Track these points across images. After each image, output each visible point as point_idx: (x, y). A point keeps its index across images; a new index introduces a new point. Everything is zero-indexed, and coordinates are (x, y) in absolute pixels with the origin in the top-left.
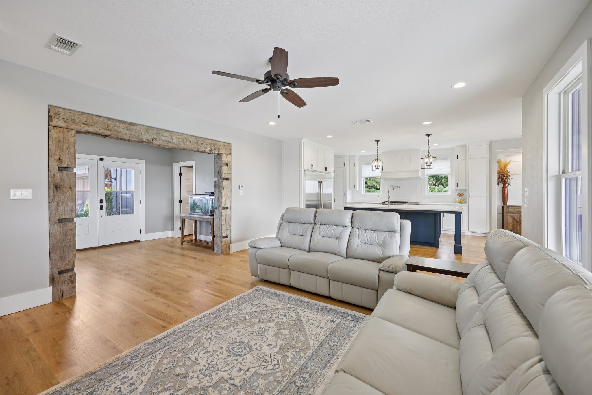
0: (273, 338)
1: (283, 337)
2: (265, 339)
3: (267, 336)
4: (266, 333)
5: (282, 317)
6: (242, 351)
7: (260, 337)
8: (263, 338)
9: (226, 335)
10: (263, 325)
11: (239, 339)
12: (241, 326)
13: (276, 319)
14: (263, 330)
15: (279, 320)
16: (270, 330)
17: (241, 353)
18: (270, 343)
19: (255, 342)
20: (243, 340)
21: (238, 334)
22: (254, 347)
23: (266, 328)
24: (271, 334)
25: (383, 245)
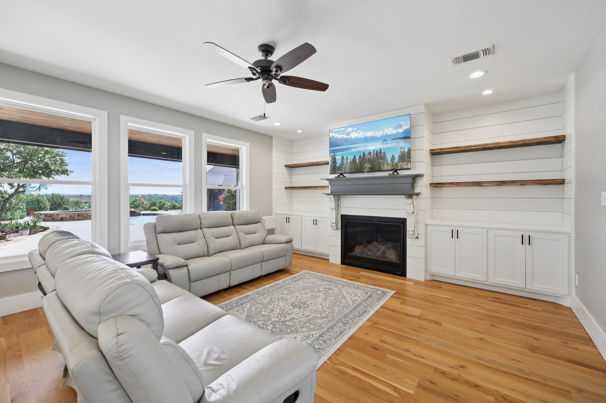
0: (275, 309)
1: (267, 310)
2: (282, 309)
3: (280, 311)
4: (280, 313)
5: (263, 326)
6: (298, 304)
7: (285, 310)
8: (283, 310)
9: (312, 313)
10: (283, 319)
11: (302, 310)
12: (303, 319)
13: (269, 324)
14: (282, 315)
15: (266, 323)
16: (277, 315)
17: (298, 303)
18: (278, 307)
19: (289, 308)
20: (298, 309)
21: (303, 313)
22: (289, 305)
23: (280, 317)
24: (277, 312)
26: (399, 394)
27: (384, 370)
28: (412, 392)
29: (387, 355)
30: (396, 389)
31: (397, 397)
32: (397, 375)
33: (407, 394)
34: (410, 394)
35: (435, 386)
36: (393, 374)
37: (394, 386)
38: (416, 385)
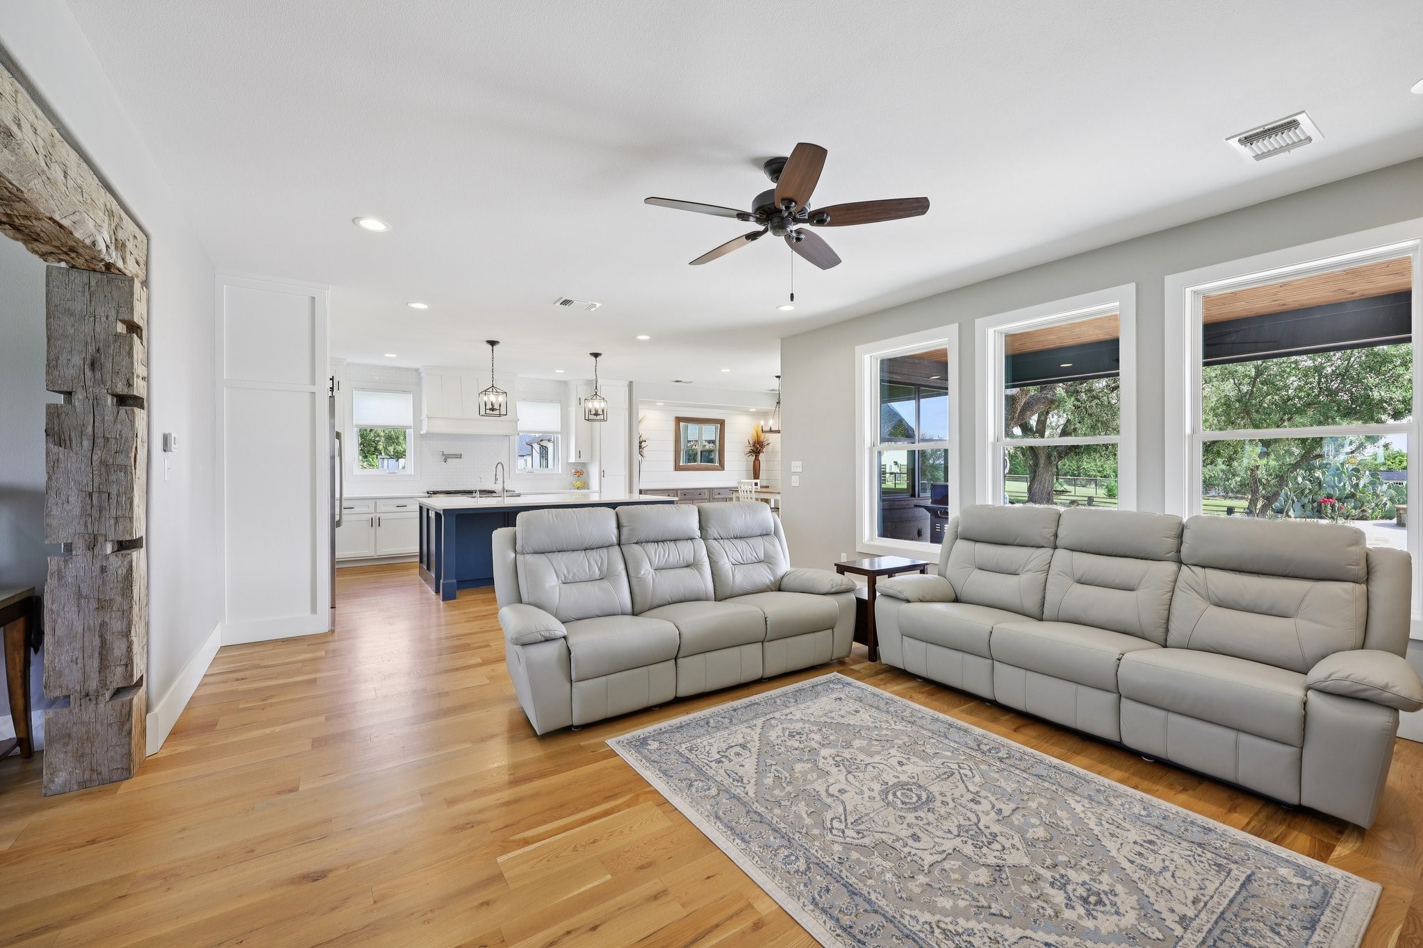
25: (768, 560)
26: (514, 841)
27: (575, 849)
28: (500, 860)
29: (609, 877)
30: (526, 842)
31: (514, 835)
32: (549, 861)
33: (505, 851)
34: (502, 854)
35: (476, 903)
36: (557, 857)
37: (533, 843)
38: (506, 875)
